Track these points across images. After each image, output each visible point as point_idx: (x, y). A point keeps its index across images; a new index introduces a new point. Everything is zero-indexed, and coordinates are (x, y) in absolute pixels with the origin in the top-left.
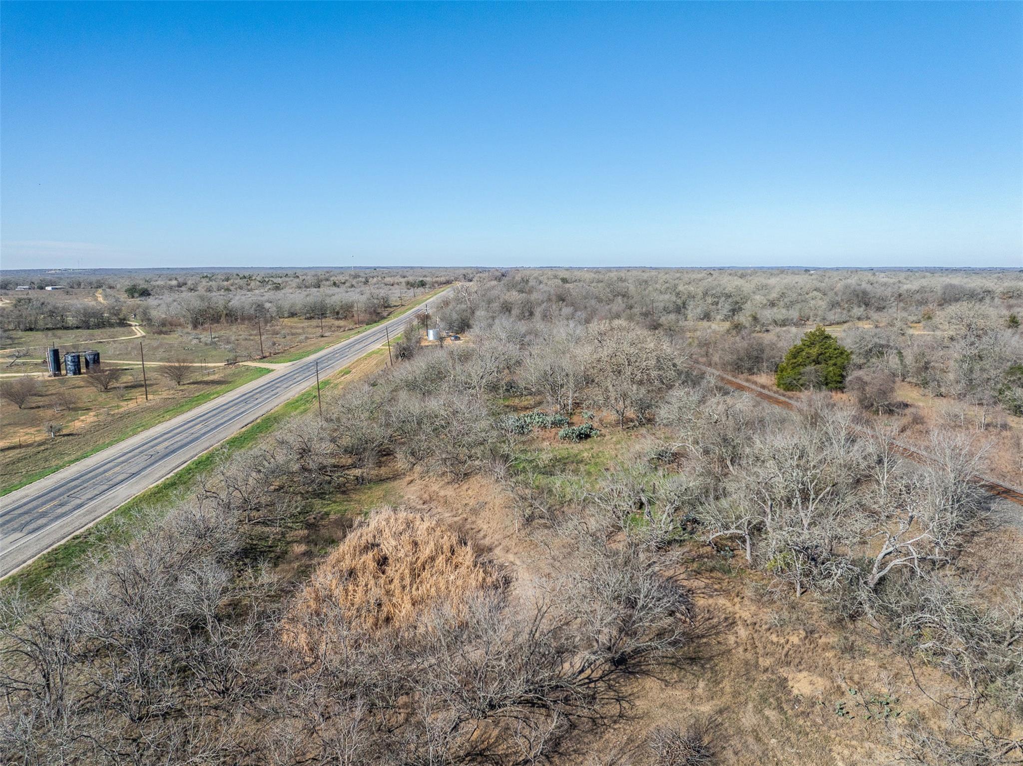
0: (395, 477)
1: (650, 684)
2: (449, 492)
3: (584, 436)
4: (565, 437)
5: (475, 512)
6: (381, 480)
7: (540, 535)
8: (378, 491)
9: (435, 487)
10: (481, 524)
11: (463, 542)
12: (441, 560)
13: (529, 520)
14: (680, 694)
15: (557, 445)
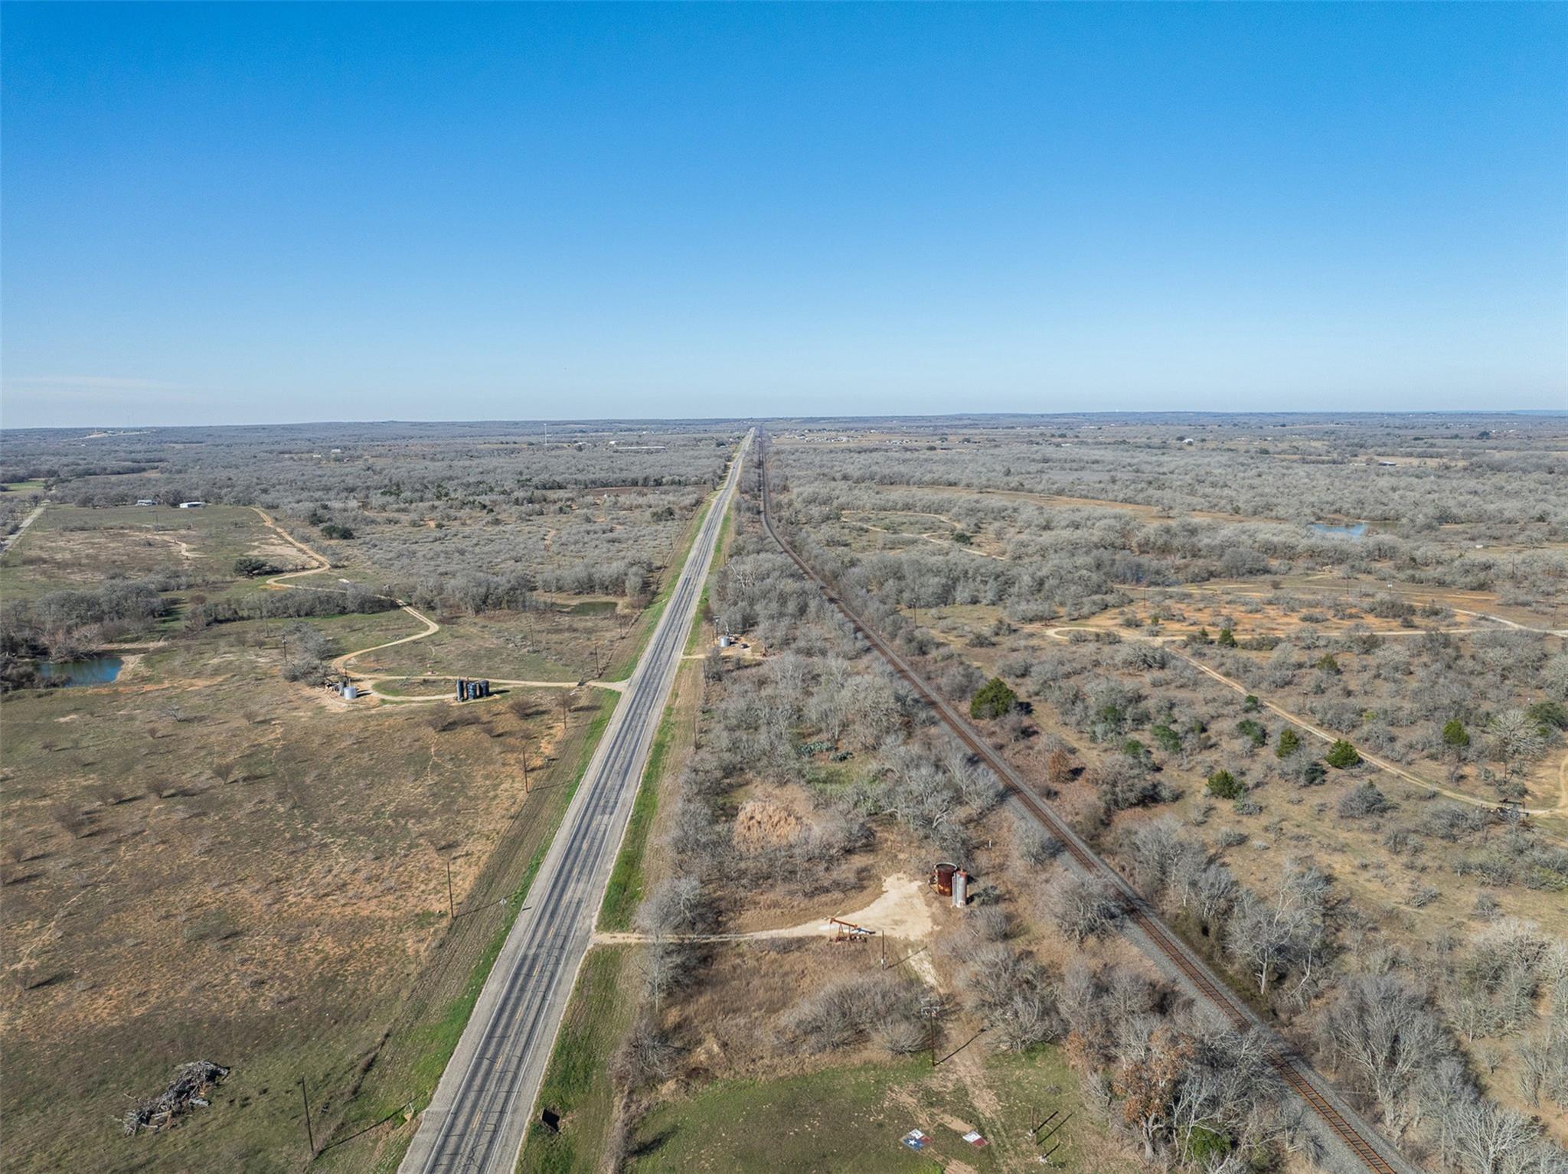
0: (747, 783)
1: (856, 857)
2: (777, 792)
3: (843, 758)
4: (834, 760)
5: (792, 802)
6: (741, 786)
7: (821, 812)
8: (741, 791)
9: (770, 790)
10: (795, 807)
11: (789, 815)
12: (782, 822)
13: (816, 806)
14: (865, 859)
15: (829, 765)
